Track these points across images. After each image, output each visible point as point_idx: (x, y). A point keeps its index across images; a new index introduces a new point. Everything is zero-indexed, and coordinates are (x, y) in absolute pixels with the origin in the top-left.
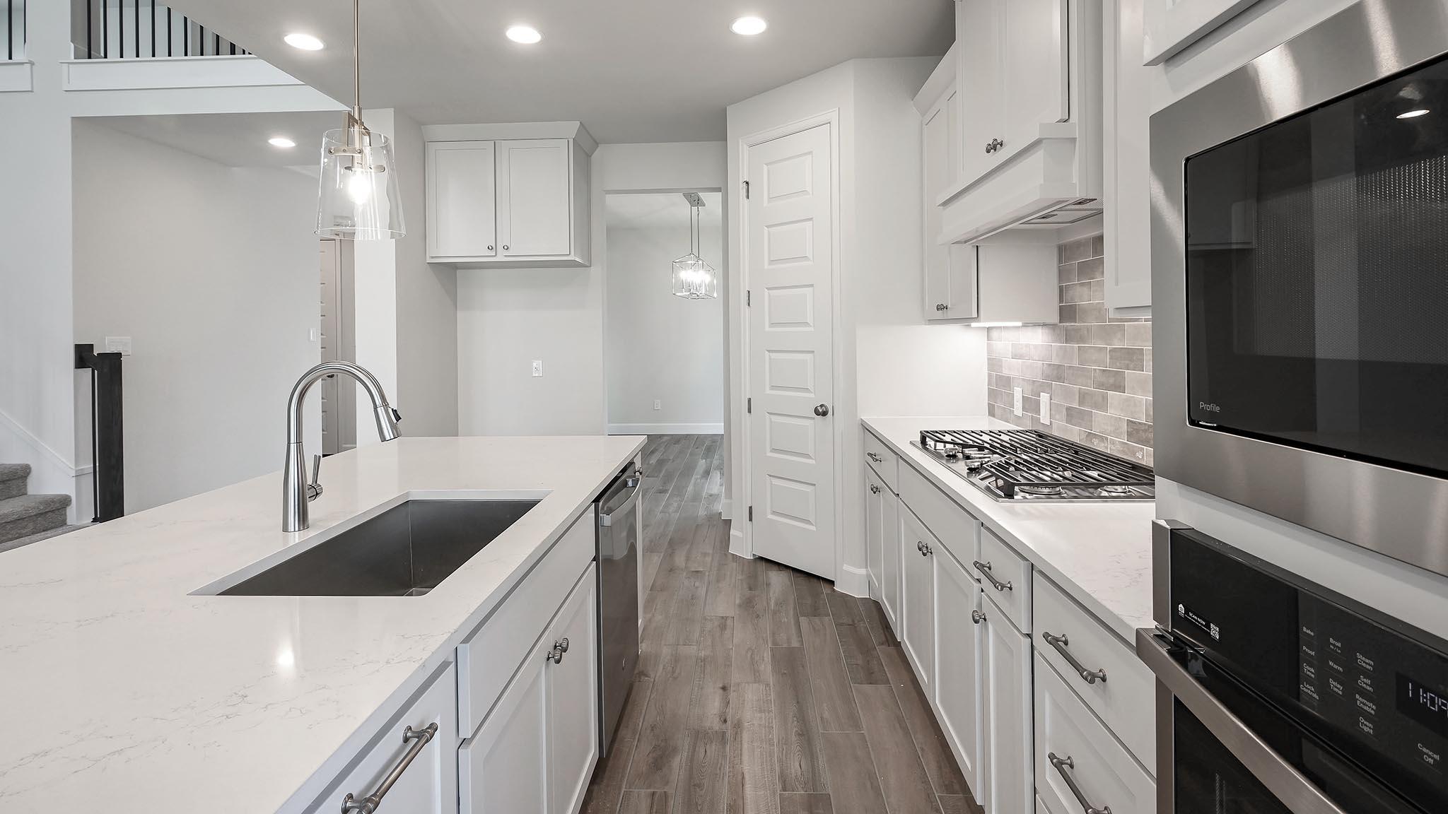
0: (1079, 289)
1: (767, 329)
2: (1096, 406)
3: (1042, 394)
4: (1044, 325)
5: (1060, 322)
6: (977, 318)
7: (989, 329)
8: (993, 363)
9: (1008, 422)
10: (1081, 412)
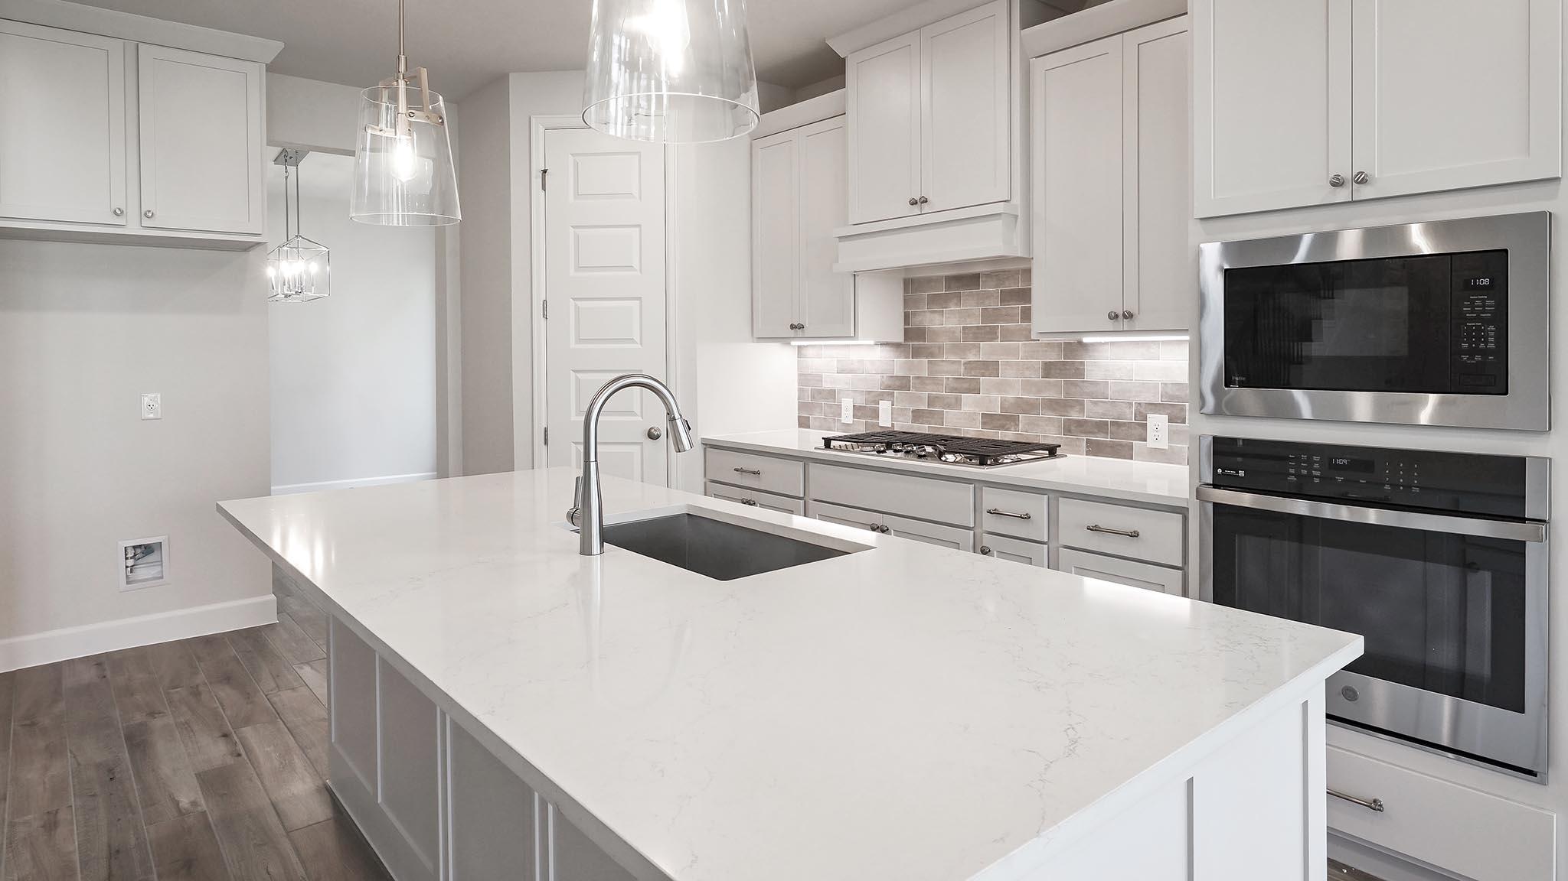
0: (928, 315)
1: (573, 345)
2: (949, 406)
3: (880, 402)
4: (887, 344)
5: (905, 340)
6: (855, 337)
7: (799, 347)
8: (804, 379)
9: (832, 431)
10: (930, 412)
